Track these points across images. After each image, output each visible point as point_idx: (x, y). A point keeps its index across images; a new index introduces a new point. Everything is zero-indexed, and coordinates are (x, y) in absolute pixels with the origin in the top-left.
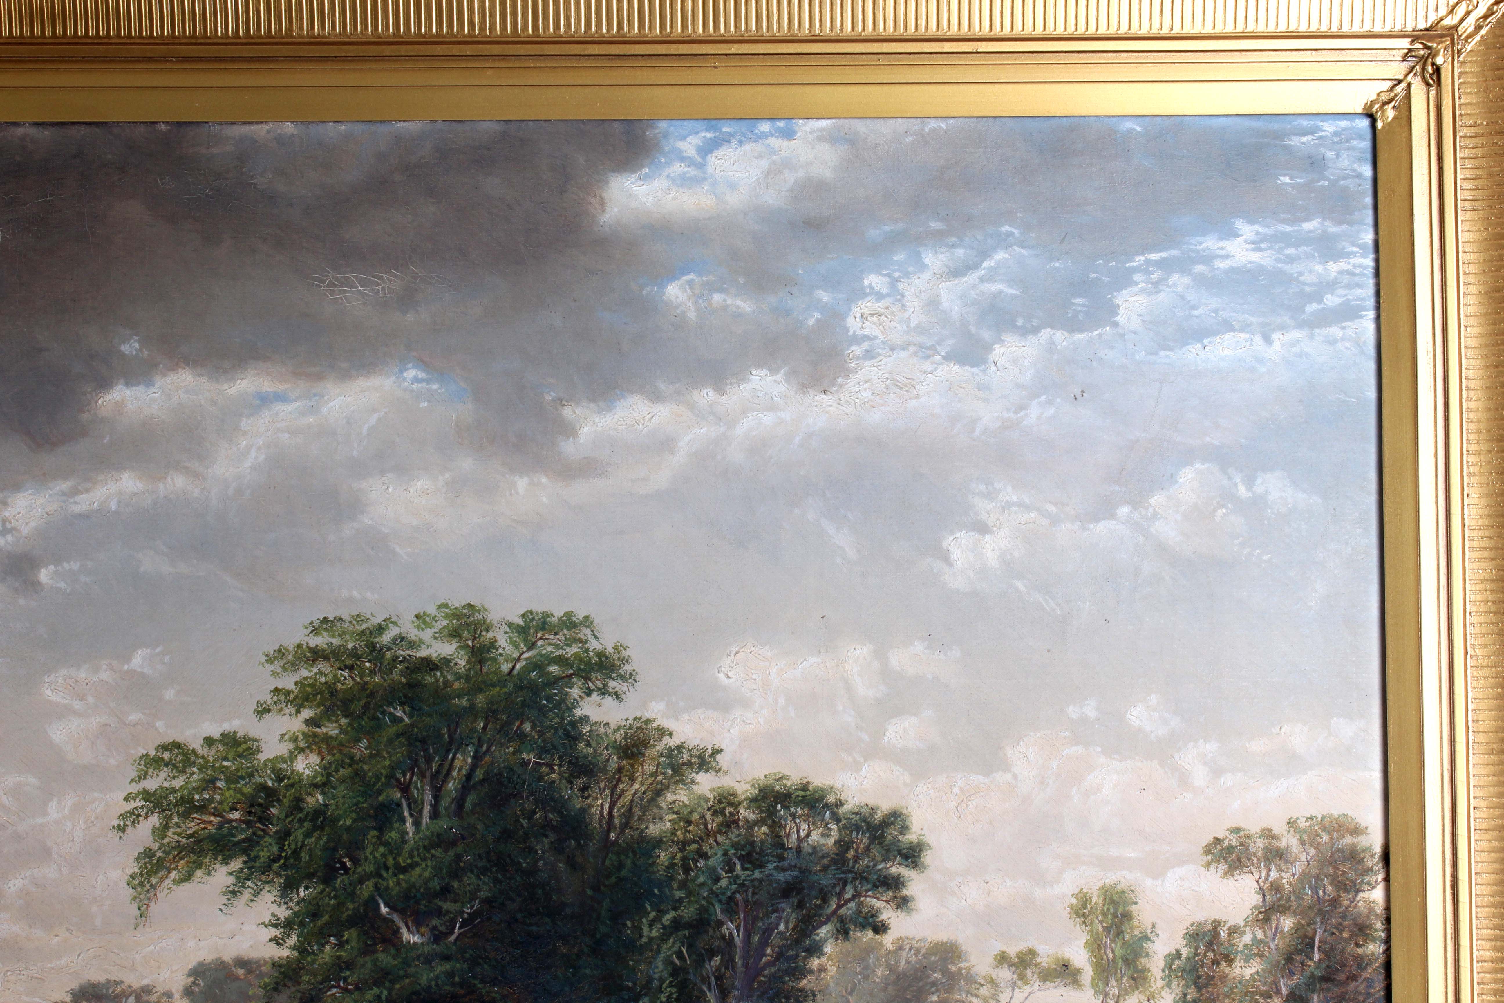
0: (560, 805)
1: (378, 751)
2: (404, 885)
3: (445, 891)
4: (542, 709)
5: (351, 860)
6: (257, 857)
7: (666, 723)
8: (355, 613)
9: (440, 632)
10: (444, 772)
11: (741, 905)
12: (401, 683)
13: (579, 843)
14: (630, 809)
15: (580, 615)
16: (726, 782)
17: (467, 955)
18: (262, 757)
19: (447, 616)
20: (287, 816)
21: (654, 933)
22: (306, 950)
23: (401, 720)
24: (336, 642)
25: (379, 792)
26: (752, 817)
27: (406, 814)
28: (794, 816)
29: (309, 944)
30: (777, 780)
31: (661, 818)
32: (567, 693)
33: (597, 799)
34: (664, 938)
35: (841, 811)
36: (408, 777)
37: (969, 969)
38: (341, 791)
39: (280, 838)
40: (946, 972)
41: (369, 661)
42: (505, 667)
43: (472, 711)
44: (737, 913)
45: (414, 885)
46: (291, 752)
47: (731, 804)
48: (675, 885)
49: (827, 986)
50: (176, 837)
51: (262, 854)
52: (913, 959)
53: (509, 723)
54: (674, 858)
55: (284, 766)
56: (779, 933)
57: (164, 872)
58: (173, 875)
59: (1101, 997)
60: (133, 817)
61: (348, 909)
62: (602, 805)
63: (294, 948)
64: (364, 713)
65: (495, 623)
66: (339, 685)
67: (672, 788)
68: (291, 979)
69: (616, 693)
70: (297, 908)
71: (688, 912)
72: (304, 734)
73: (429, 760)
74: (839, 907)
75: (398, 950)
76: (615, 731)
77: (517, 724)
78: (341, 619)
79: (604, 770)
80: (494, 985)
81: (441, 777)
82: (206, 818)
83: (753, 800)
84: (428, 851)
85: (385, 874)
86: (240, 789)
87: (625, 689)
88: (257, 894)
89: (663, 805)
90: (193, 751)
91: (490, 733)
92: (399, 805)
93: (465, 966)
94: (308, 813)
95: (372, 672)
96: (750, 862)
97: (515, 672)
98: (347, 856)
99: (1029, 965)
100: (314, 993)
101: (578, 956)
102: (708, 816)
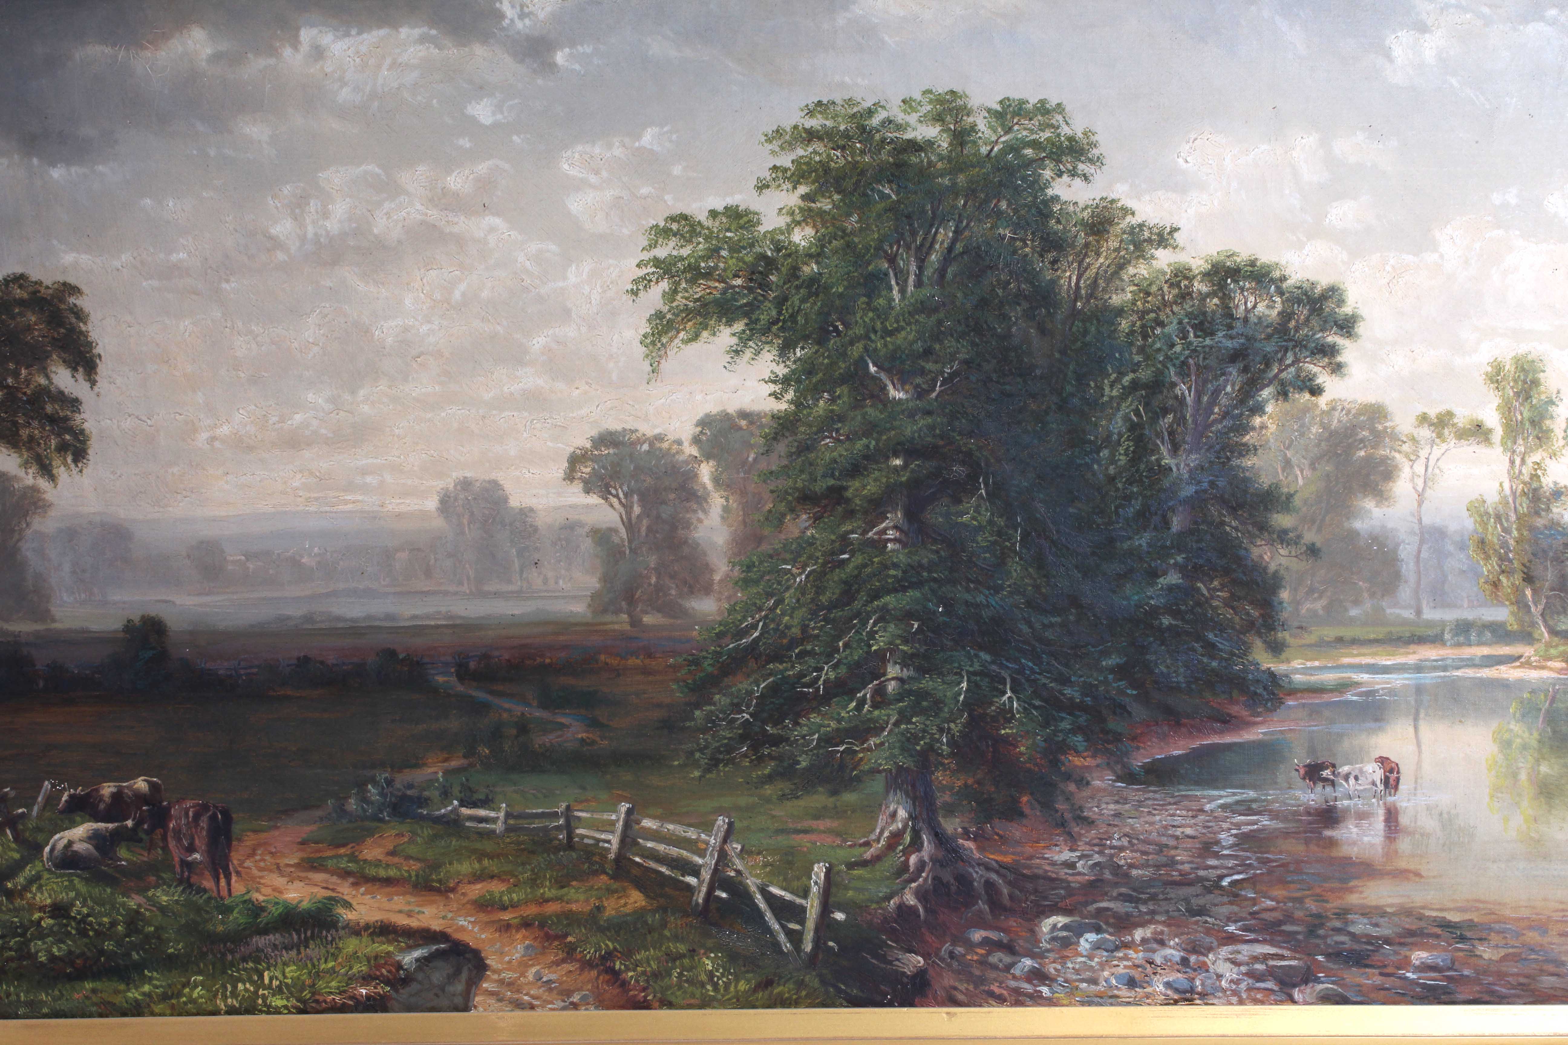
0: (1032, 276)
1: (867, 225)
2: (890, 347)
3: (928, 353)
4: (1016, 188)
5: (843, 324)
6: (758, 320)
7: (1130, 203)
8: (847, 97)
9: (925, 116)
10: (928, 245)
11: (1193, 369)
12: (888, 162)
13: (1049, 312)
14: (1095, 281)
15: (1053, 102)
16: (1181, 258)
17: (947, 411)
18: (762, 229)
19: (930, 102)
20: (784, 283)
21: (1115, 393)
22: (802, 404)
23: (889, 196)
24: (829, 123)
25: (869, 264)
26: (1204, 288)
27: (893, 282)
28: (1242, 289)
29: (805, 399)
30: (1228, 257)
31: (1123, 290)
32: (1040, 175)
33: (1065, 271)
34: (1123, 397)
35: (1284, 286)
36: (895, 248)
37: (1393, 428)
38: (835, 260)
39: (779, 303)
40: (1373, 430)
41: (860, 142)
42: (984, 150)
43: (954, 190)
44: (1189, 375)
45: (899, 347)
46: (788, 225)
47: (1186, 278)
48: (1134, 351)
49: (1267, 441)
50: (684, 301)
51: (762, 317)
52: (1345, 419)
53: (987, 201)
54: (1134, 325)
55: (783, 237)
56: (1226, 394)
57: (673, 333)
58: (682, 335)
59: (1509, 454)
60: (644, 282)
61: (840, 368)
62: (1070, 277)
63: (791, 402)
64: (855, 190)
65: (975, 108)
66: (833, 164)
67: (1133, 262)
68: (788, 430)
69: (1084, 175)
70: (794, 367)
71: (1145, 374)
72: (800, 208)
73: (914, 234)
74: (1281, 371)
75: (885, 406)
76: (1083, 210)
77: (994, 202)
78: (834, 103)
79: (1072, 246)
80: (971, 437)
81: (924, 250)
82: (711, 283)
83: (1206, 275)
84: (913, 317)
85: (873, 337)
86: (742, 258)
87: (1093, 171)
88: (757, 353)
89: (1125, 277)
90: (699, 222)
91: (970, 209)
92: (886, 274)
93: (945, 420)
94: (804, 281)
95: (863, 152)
96: (1201, 331)
97: (993, 154)
98: (839, 320)
99: (1447, 425)
100: (809, 442)
101: (1047, 413)
102: (1166, 288)
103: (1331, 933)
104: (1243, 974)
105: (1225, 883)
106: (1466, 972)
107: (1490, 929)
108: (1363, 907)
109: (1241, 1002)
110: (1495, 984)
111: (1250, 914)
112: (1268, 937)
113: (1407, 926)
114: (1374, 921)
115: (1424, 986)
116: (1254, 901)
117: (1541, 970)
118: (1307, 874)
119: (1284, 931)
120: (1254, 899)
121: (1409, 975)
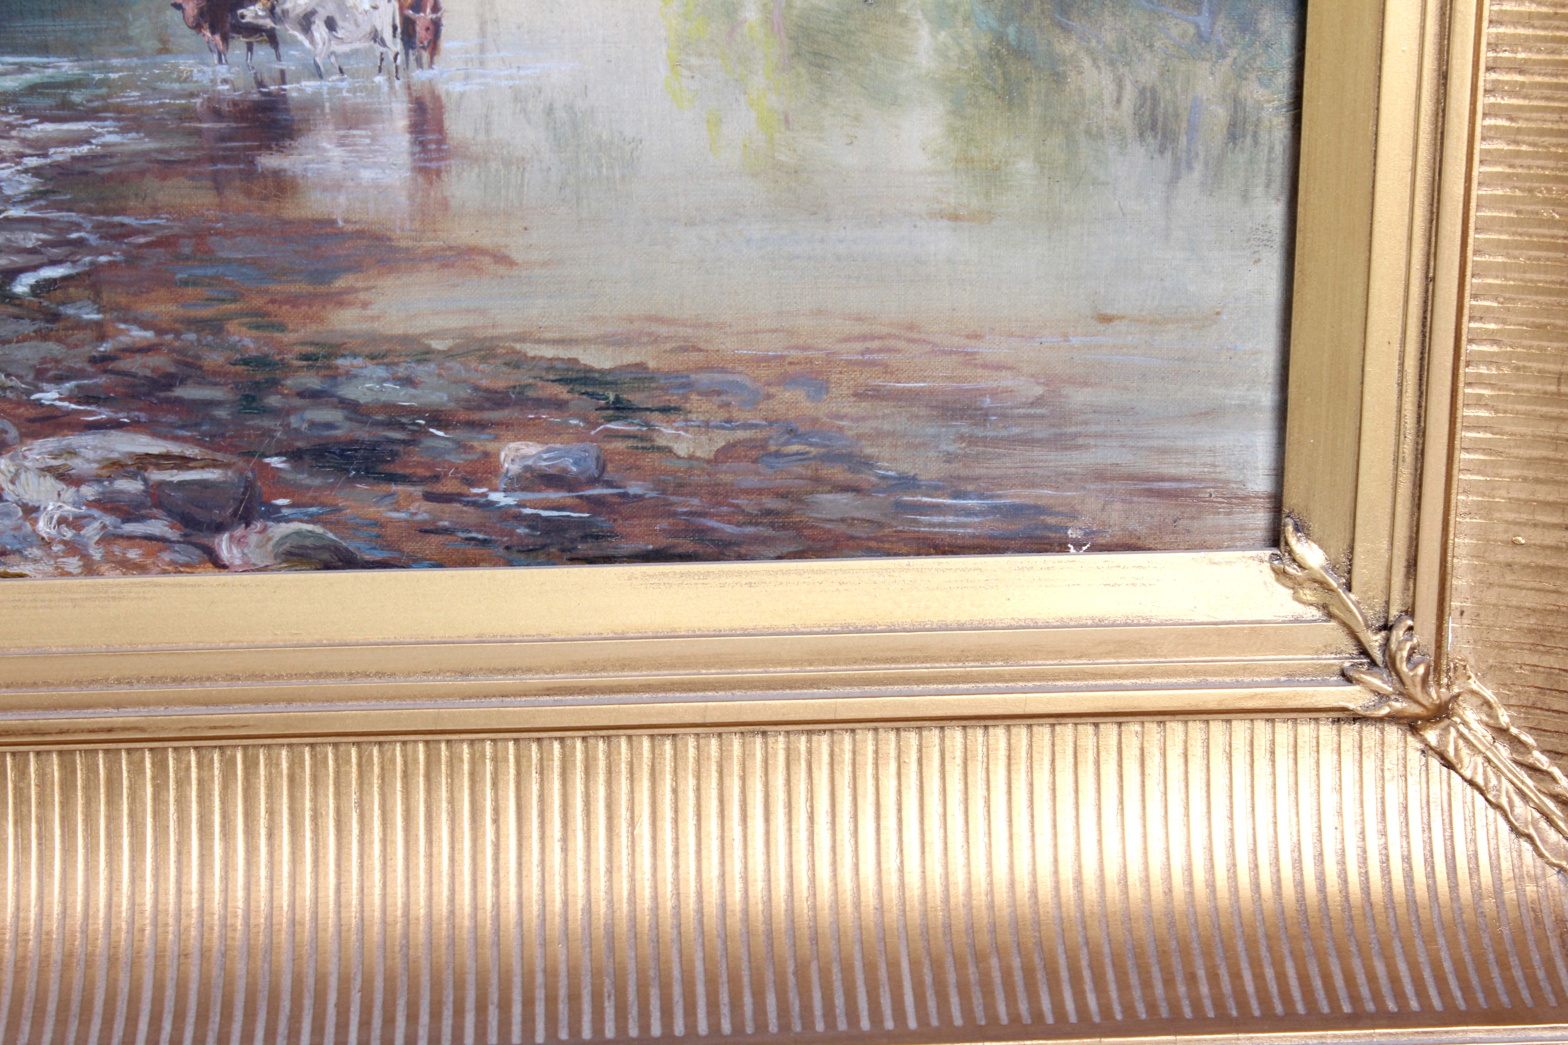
103: (297, 402)
104: (90, 504)
105: (22, 286)
106: (634, 488)
107: (688, 386)
108: (373, 338)
109: (90, 569)
110: (703, 515)
111: (93, 360)
112: (143, 417)
113: (485, 383)
114: (401, 371)
115: (533, 522)
116: (100, 332)
117: (817, 480)
118: (228, 262)
119: (179, 401)
120: (98, 324)
121: (498, 497)
